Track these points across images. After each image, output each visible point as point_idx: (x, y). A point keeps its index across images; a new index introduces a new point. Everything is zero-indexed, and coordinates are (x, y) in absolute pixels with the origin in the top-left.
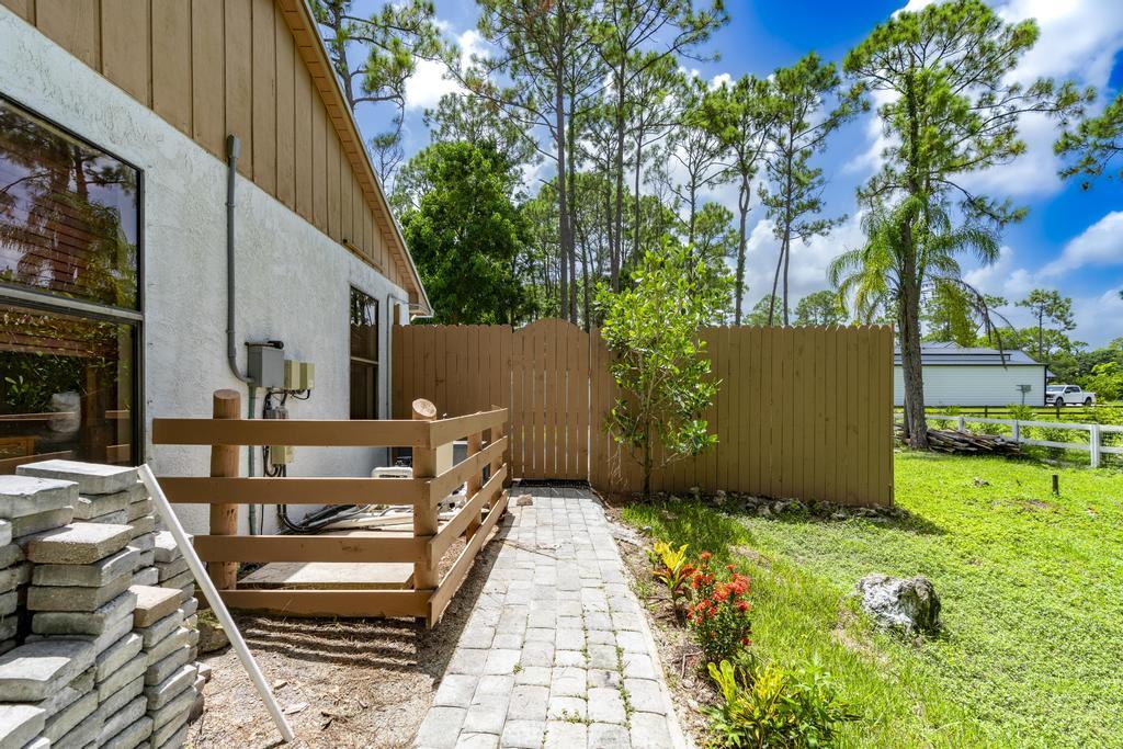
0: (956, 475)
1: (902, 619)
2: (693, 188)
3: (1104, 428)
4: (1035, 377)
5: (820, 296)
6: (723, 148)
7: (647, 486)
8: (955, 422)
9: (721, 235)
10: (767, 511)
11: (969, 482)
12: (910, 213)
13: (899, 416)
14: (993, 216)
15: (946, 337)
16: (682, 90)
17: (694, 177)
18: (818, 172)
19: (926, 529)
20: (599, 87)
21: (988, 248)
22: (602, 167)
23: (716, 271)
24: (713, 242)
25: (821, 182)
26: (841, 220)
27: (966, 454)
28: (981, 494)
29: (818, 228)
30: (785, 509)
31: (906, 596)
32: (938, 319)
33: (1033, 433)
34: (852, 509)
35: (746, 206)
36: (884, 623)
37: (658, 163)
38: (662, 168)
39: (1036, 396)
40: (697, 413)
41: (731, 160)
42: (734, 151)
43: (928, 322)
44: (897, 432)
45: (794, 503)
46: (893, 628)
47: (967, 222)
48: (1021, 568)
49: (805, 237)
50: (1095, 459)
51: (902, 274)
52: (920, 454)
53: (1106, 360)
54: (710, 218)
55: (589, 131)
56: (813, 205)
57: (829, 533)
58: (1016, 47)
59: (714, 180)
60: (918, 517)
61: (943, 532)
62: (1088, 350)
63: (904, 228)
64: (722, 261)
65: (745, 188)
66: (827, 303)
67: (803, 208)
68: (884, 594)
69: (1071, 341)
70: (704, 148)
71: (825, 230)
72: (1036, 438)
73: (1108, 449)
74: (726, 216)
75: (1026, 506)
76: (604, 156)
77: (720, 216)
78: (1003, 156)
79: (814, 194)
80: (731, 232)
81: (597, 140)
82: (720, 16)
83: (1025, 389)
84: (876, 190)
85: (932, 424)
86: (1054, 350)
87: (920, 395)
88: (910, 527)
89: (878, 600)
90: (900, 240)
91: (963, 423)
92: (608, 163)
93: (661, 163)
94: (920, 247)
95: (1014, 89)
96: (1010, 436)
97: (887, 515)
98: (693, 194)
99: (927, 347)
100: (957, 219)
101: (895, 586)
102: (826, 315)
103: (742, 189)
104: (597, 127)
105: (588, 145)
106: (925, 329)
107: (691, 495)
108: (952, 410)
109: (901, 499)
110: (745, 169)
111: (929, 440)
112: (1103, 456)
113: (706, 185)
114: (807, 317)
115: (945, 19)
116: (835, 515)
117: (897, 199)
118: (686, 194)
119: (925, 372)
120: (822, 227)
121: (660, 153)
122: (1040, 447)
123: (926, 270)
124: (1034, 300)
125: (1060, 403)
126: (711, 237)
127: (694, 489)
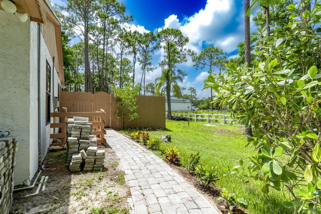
0: (176, 123)
1: (166, 140)
2: (122, 55)
3: (197, 114)
4: (190, 105)
5: (150, 84)
6: (129, 46)
7: (124, 127)
8: (176, 114)
9: (127, 67)
10: (146, 130)
11: (177, 124)
12: (169, 71)
13: (167, 113)
14: (182, 74)
15: (175, 96)
16: (120, 29)
17: (122, 52)
18: (151, 56)
19: (170, 131)
20: (96, 22)
21: (181, 80)
22: (95, 43)
23: (126, 76)
24: (126, 68)
25: (151, 59)
26: (156, 68)
27: (178, 120)
28: (179, 126)
29: (151, 69)
30: (149, 129)
31: (167, 137)
32: (174, 92)
33: (188, 116)
34: (159, 129)
35: (135, 62)
36: (164, 141)
37: (112, 46)
38: (113, 47)
39: (190, 109)
40: (134, 112)
41: (131, 49)
42: (132, 47)
43: (172, 92)
44: (166, 116)
45: (150, 128)
46: (165, 141)
47: (178, 74)
48: (182, 135)
49: (148, 71)
50: (196, 120)
51: (167, 83)
52: (171, 120)
53: (201, 102)
54: (125, 62)
55: (92, 32)
56: (150, 64)
57: (156, 132)
58: (186, 42)
59: (127, 53)
60: (169, 129)
61: (172, 131)
62: (199, 100)
63: (168, 74)
64: (127, 73)
65: (135, 57)
66: (152, 86)
67: (148, 64)
68: (164, 137)
69: (196, 98)
70: (124, 45)
71: (152, 70)
72: (188, 117)
73: (198, 118)
74: (129, 62)
75: (184, 127)
76: (96, 40)
77: (127, 62)
78: (184, 61)
79: (150, 61)
80: (130, 66)
81: (94, 35)
82: (131, 19)
83: (189, 107)
84: (162, 64)
85: (173, 115)
86: (194, 99)
87: (170, 108)
88: (168, 131)
89: (163, 138)
90: (167, 76)
91: (178, 114)
92: (97, 43)
93: (113, 46)
94: (170, 78)
95: (185, 49)
96: (184, 116)
97: (165, 129)
98: (121, 56)
99: (171, 98)
100: (177, 73)
101: (165, 136)
102: (152, 89)
103: (134, 58)
104: (94, 32)
105: (91, 36)
106: (172, 94)
107: (132, 128)
108: (176, 112)
109: (167, 127)
110: (135, 52)
111: (172, 118)
112: (197, 119)
113: (125, 54)
114: (148, 89)
115: (175, 32)
116: (157, 130)
117: (166, 67)
118: (120, 56)
119: (171, 103)
120: (152, 69)
121: (113, 43)
122: (189, 118)
123: (171, 83)
124: (190, 89)
125: (194, 110)
126: (125, 67)
127: (132, 127)
